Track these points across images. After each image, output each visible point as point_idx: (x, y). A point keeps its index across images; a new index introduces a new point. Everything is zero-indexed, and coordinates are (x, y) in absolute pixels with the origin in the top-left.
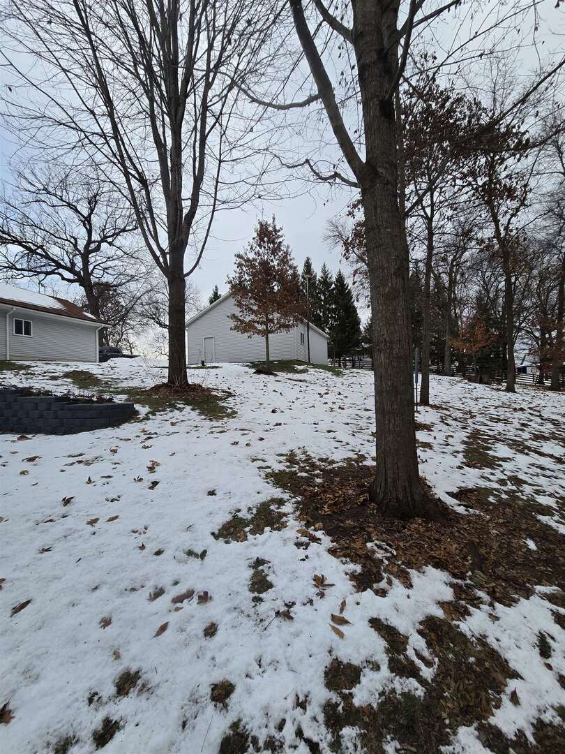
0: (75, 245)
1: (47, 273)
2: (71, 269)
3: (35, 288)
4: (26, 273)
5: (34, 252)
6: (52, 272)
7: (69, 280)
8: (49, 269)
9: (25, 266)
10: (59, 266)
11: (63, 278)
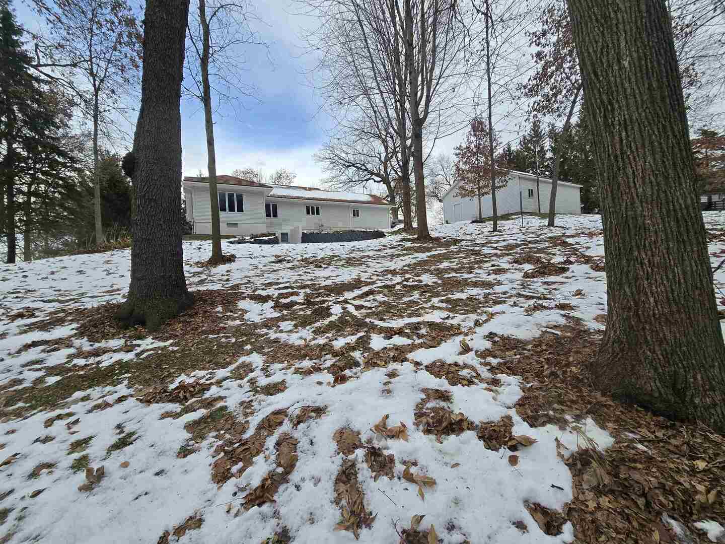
0: (380, 159)
1: (367, 180)
2: (378, 175)
3: (361, 191)
4: (357, 183)
5: (360, 168)
6: (369, 179)
7: (378, 182)
8: (368, 177)
9: (357, 179)
10: (372, 174)
11: (375, 181)
